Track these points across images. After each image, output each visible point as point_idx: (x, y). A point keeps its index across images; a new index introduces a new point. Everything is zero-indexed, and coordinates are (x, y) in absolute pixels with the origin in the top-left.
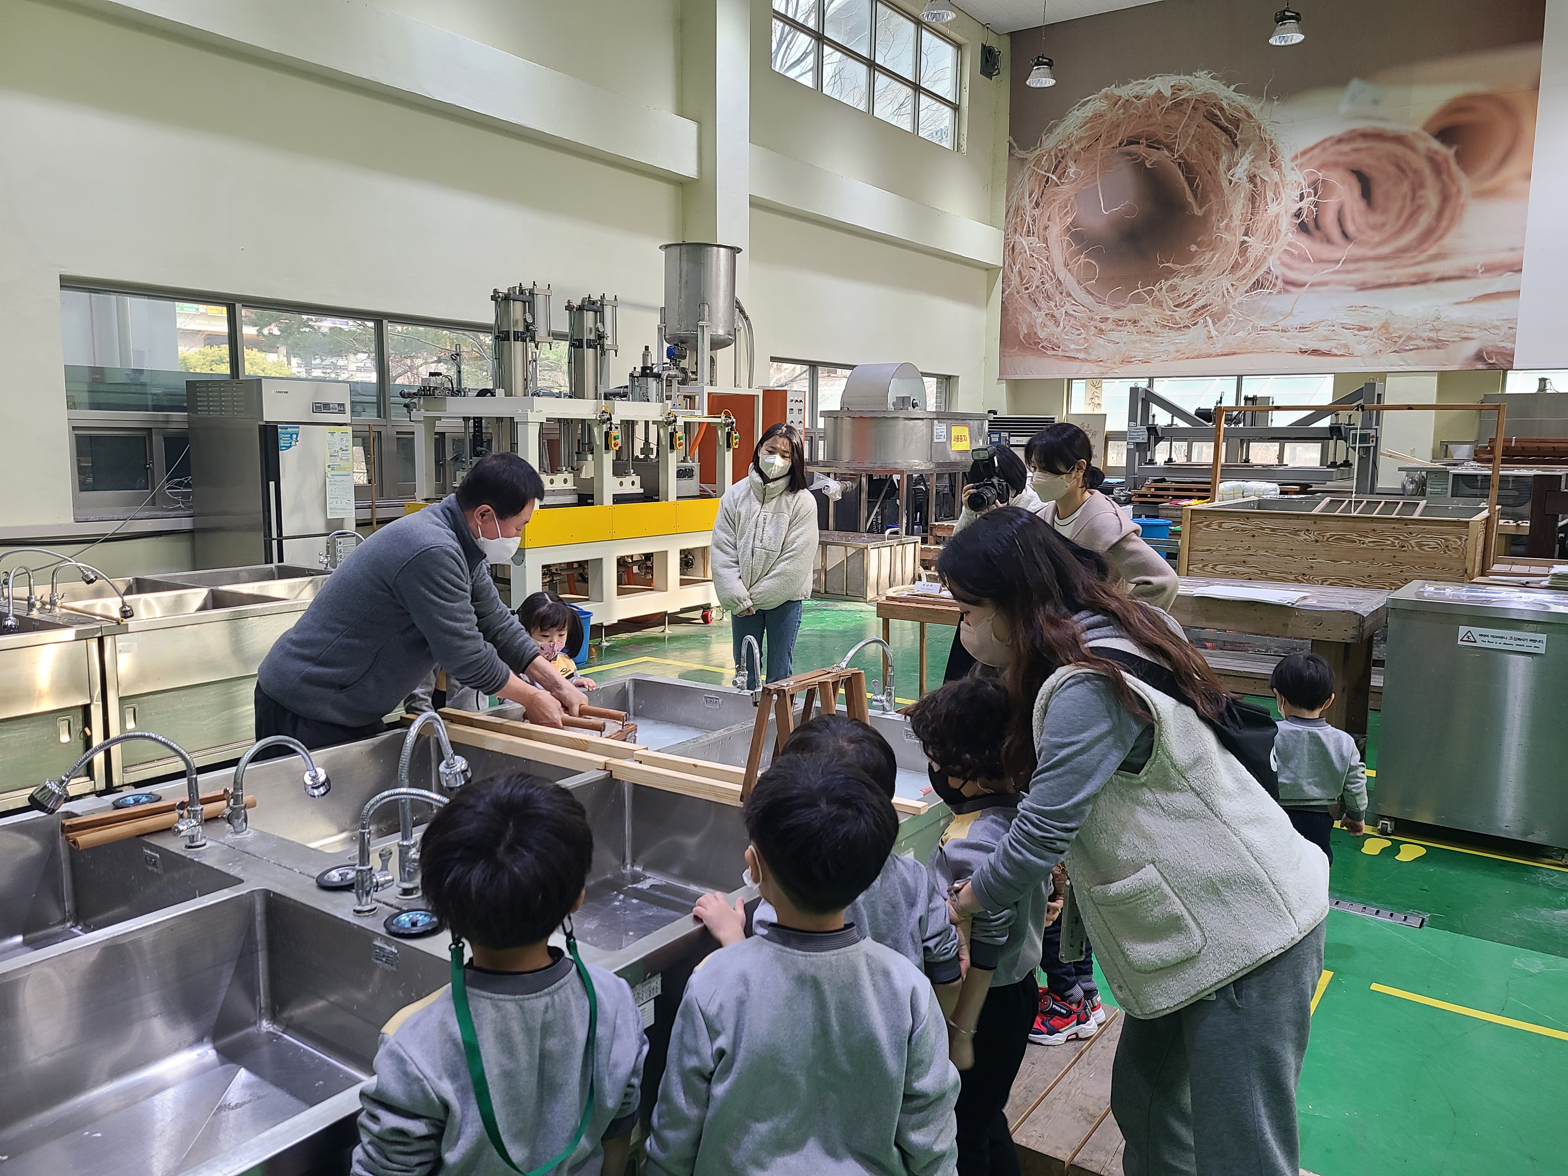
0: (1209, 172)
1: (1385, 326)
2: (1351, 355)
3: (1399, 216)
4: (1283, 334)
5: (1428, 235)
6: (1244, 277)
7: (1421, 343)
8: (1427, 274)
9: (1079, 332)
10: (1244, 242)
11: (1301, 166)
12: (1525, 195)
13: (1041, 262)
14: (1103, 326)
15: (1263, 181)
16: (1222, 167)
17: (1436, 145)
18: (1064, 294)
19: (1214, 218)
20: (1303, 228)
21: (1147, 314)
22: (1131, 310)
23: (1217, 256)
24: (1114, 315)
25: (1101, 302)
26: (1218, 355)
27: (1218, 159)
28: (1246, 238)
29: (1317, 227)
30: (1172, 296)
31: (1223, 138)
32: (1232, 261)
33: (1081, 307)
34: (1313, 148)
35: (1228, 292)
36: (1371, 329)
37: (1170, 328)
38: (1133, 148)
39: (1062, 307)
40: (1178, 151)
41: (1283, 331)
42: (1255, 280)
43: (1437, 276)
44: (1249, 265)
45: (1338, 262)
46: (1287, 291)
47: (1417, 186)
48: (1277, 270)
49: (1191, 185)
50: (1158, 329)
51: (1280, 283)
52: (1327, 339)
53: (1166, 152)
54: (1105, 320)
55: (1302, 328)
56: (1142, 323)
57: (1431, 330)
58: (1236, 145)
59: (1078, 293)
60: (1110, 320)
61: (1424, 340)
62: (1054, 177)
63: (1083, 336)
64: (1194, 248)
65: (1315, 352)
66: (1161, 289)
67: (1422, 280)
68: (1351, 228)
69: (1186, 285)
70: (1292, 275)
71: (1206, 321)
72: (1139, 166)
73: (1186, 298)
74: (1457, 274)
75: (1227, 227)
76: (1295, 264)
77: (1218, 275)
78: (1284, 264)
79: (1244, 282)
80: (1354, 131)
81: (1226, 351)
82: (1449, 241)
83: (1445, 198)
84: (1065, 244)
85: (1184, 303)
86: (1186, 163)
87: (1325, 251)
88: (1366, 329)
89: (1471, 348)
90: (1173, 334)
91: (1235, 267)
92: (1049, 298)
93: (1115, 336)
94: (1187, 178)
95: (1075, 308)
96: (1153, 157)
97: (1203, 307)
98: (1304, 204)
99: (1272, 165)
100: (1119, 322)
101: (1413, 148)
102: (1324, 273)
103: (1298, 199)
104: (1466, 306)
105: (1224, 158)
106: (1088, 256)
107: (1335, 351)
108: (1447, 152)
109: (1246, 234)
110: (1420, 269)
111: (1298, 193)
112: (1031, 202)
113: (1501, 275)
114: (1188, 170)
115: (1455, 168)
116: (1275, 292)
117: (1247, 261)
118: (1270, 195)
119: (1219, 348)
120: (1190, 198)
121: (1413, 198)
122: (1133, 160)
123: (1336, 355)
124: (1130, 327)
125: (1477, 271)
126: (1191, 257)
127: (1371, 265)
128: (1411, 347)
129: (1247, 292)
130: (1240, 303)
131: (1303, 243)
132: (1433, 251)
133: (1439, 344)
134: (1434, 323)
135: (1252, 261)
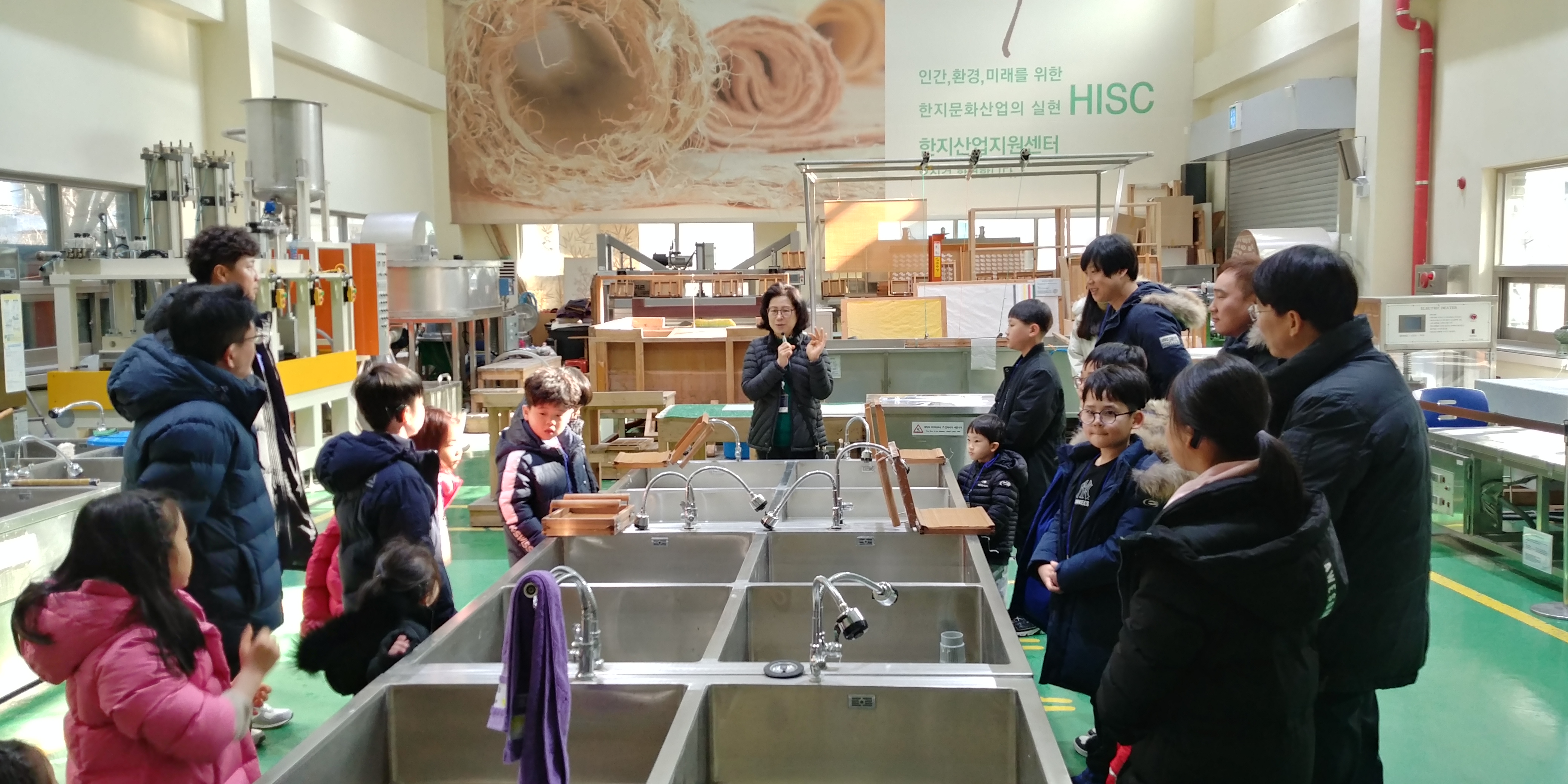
0: (638, 39)
1: (792, 184)
2: (769, 207)
3: (795, 93)
4: (713, 188)
5: (817, 109)
6: (677, 136)
8: (819, 142)
9: (530, 179)
10: (673, 105)
11: (715, 43)
12: (880, 83)
13: (486, 109)
14: (553, 174)
15: (685, 52)
16: (649, 35)
17: (817, 36)
18: (513, 142)
19: (646, 81)
20: (721, 96)
21: (593, 165)
22: (577, 161)
23: (652, 115)
24: (562, 164)
25: (549, 151)
26: (661, 205)
27: (644, 28)
28: (675, 101)
29: (733, 96)
30: (614, 149)
31: (647, 9)
32: (665, 120)
33: (530, 156)
34: (723, 28)
35: (665, 149)
36: (781, 186)
37: (617, 179)
38: (566, 8)
39: (512, 154)
40: (608, 16)
41: (714, 185)
42: (685, 139)
43: (826, 144)
44: (680, 126)
45: (751, 127)
46: (713, 150)
47: (806, 69)
48: (704, 132)
49: (623, 49)
50: (606, 180)
51: (707, 143)
52: (749, 193)
53: (597, 16)
54: (554, 168)
55: (729, 183)
56: (589, 173)
58: (659, 17)
59: (526, 141)
60: (560, 170)
62: (491, 27)
63: (535, 183)
64: (630, 107)
65: (741, 204)
66: (604, 142)
67: (816, 147)
68: (759, 100)
69: (628, 140)
70: (716, 137)
71: (647, 174)
72: (573, 25)
73: (627, 152)
74: (841, 143)
75: (659, 91)
76: (718, 127)
77: (655, 133)
78: (708, 126)
79: (677, 140)
80: (753, 17)
81: (667, 201)
82: (833, 116)
83: (828, 81)
84: (509, 94)
85: (626, 157)
86: (617, 29)
87: (741, 118)
88: (778, 186)
90: (619, 184)
91: (669, 126)
92: (497, 144)
93: (565, 184)
94: (619, 43)
95: (525, 156)
96: (587, 19)
97: (645, 161)
98: (721, 75)
99: (692, 39)
100: (568, 171)
101: (800, 37)
102: (741, 137)
103: (715, 70)
105: (650, 27)
106: (533, 106)
107: (756, 204)
108: (825, 43)
109: (675, 97)
110: (814, 138)
111: (714, 65)
112: (470, 49)
113: (871, 146)
114: (618, 33)
115: (832, 57)
116: (703, 149)
117: (677, 122)
118: (692, 65)
119: (661, 198)
120: (623, 61)
121: (804, 79)
122: (568, 19)
123: (757, 207)
124: (579, 177)
125: (854, 141)
126: (627, 115)
127: (777, 132)
129: (680, 149)
130: (676, 159)
131: (723, 110)
132: (822, 122)
135: (682, 121)
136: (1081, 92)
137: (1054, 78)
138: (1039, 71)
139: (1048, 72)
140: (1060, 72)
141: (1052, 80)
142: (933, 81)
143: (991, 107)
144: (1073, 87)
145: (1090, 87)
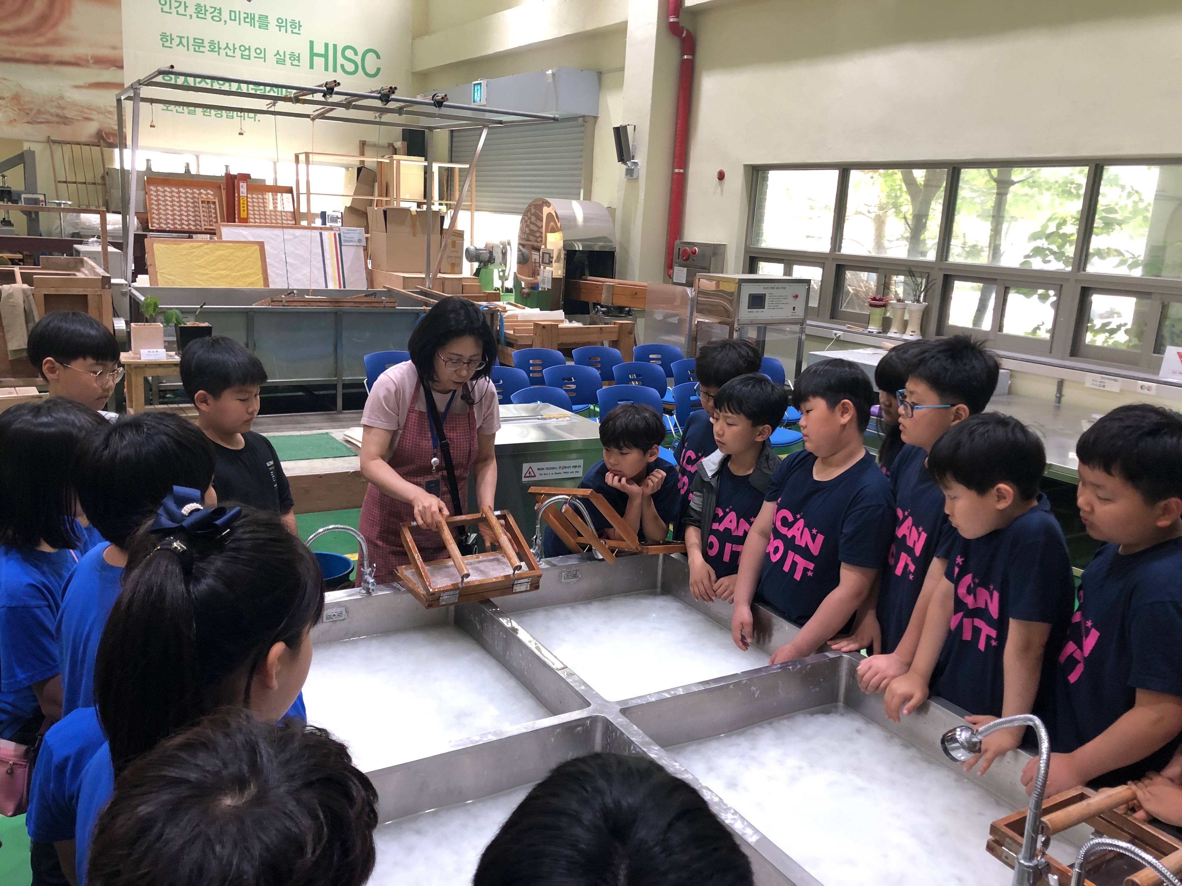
1: (16, 98)
5: (43, 20)
7: (51, 118)
8: (45, 55)
12: (116, 3)
36: (4, 99)
43: (55, 58)
57: (57, 107)
61: (52, 115)
67: (42, 60)
74: (72, 60)
82: (60, 29)
89: (92, 128)
104: (84, 91)
110: (39, 51)
113: (108, 68)
125: (88, 61)
128: (42, 120)
132: (48, 34)
133: (65, 121)
134: (61, 102)
136: (319, 49)
137: (294, 31)
138: (280, 21)
139: (289, 24)
140: (300, 26)
141: (292, 32)
142: (174, 11)
143: (235, 49)
144: (312, 43)
145: (326, 45)
